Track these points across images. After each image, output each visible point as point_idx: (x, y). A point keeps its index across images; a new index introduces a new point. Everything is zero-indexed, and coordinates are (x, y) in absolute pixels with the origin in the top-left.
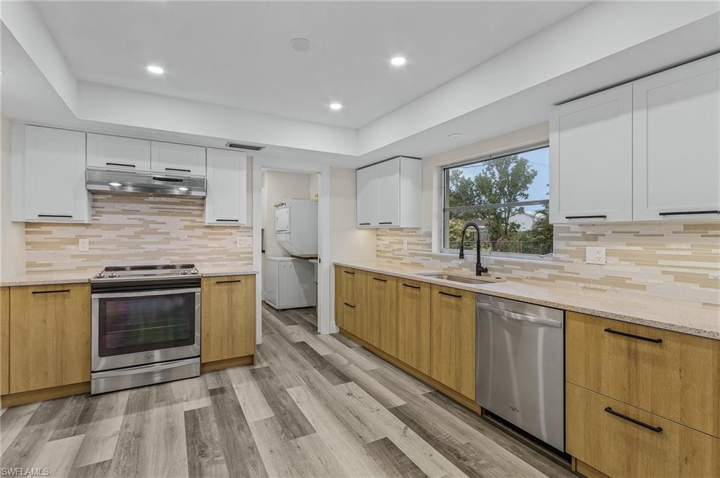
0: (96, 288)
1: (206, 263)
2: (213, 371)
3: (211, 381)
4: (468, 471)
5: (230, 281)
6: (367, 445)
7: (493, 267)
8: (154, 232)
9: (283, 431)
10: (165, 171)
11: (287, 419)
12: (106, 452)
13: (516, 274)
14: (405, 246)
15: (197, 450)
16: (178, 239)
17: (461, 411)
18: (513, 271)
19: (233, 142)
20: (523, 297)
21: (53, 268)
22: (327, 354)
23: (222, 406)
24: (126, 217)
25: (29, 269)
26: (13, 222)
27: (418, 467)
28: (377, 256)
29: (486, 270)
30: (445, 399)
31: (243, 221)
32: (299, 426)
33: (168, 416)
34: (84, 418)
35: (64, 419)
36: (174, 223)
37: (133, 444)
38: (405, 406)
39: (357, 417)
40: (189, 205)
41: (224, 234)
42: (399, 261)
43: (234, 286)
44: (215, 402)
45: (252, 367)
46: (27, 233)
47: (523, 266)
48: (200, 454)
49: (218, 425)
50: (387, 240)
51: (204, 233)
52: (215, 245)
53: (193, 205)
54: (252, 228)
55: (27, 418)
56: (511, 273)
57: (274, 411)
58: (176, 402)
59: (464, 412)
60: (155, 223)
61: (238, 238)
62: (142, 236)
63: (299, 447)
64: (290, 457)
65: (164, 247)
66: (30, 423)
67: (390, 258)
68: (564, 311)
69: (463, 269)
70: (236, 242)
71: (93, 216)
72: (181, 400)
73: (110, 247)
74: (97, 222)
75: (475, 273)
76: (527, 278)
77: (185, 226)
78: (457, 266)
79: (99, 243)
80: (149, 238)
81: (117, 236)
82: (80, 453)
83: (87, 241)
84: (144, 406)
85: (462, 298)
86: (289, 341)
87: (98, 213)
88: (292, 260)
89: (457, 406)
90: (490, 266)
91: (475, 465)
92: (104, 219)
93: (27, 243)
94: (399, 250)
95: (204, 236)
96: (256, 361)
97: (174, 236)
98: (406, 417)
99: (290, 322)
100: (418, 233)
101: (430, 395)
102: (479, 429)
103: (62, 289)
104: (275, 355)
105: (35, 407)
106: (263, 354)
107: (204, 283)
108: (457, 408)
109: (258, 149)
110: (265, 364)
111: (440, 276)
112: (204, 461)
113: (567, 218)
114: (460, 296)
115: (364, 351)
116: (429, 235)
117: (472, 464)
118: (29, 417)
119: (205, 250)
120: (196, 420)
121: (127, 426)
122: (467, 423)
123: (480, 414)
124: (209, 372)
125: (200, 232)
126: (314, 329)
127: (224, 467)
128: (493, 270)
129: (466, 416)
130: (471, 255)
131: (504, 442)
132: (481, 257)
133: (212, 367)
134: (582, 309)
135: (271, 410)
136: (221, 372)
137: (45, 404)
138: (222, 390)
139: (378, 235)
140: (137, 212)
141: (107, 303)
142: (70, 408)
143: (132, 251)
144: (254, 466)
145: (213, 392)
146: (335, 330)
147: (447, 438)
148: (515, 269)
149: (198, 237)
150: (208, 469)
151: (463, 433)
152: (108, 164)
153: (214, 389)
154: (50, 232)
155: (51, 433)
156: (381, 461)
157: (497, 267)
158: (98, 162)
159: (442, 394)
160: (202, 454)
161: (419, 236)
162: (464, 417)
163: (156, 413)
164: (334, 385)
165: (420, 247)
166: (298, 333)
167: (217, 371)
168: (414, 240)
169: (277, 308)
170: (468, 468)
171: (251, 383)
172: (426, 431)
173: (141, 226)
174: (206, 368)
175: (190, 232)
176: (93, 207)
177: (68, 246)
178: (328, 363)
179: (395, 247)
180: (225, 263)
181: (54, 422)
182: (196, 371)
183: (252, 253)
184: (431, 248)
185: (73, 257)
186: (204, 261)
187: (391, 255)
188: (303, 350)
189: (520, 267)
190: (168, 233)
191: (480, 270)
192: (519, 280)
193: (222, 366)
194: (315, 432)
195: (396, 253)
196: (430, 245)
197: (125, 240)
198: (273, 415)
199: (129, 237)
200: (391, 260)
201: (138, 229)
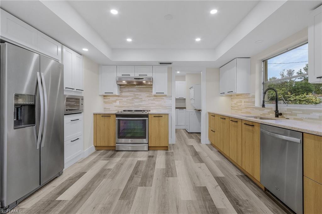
0: (117, 115)
1: (154, 110)
2: (153, 150)
3: (151, 153)
4: (239, 211)
5: (159, 116)
6: (195, 187)
7: (286, 112)
8: (138, 98)
9: (165, 174)
10: (139, 76)
11: (169, 170)
12: (112, 166)
13: (299, 116)
14: (243, 104)
15: (135, 172)
16: (145, 101)
17: (254, 186)
18: (298, 114)
19: (161, 62)
20: (281, 125)
21: (110, 110)
22: (199, 151)
23: (150, 161)
24: (129, 93)
25: (104, 110)
26: (100, 95)
27: (213, 201)
28: (232, 109)
29: (281, 114)
30: (248, 179)
31: (166, 93)
32: (172, 174)
33: (132, 161)
34: (112, 156)
35: (107, 156)
36: (144, 95)
37: (119, 166)
38: (223, 177)
39: (198, 176)
40: (148, 88)
41: (161, 99)
42: (240, 111)
43: (160, 118)
44: (148, 160)
45: (167, 151)
46: (104, 99)
47: (304, 112)
48: (135, 174)
49: (145, 167)
50: (235, 101)
51: (154, 99)
52: (158, 103)
53: (150, 88)
54: (171, 96)
55: (99, 154)
56: (296, 116)
57: (166, 166)
58: (137, 157)
59: (255, 187)
60: (138, 95)
61: (166, 101)
62: (134, 100)
63: (168, 180)
64: (163, 182)
65: (140, 103)
66: (99, 155)
67: (237, 110)
68: (303, 133)
69: (270, 114)
70: (165, 102)
71: (120, 93)
72: (139, 157)
73: (125, 103)
74: (121, 95)
75: (275, 116)
76: (306, 118)
77: (147, 96)
78: (267, 113)
79: (122, 102)
80: (136, 100)
81: (127, 100)
82: (106, 165)
83: (118, 101)
84: (127, 157)
85: (255, 127)
86: (186, 145)
87: (122, 92)
88: (195, 112)
89: (252, 184)
90: (284, 112)
91: (244, 210)
92: (123, 94)
93: (104, 102)
94: (240, 105)
95: (154, 100)
96: (169, 149)
97: (144, 100)
98: (221, 181)
99: (191, 137)
100: (249, 96)
101: (240, 176)
102: (259, 196)
103: (108, 116)
104: (178, 148)
105: (102, 151)
106: (173, 147)
107: (150, 116)
108: (252, 185)
109: (170, 63)
110: (172, 151)
111: (256, 117)
112: (135, 176)
113: (317, 78)
114: (254, 126)
115: (218, 152)
116: (254, 97)
117: (243, 209)
118: (100, 153)
119: (154, 105)
120: (140, 163)
121: (120, 161)
122: (253, 192)
123: (264, 190)
124: (152, 150)
125: (152, 98)
126: (199, 141)
127: (140, 179)
128: (286, 114)
129: (255, 189)
130: (272, 106)
131: (270, 205)
132: (278, 107)
133: (153, 149)
134: (311, 131)
135: (165, 166)
136: (156, 151)
137: (104, 151)
138: (153, 157)
139: (231, 99)
140: (132, 91)
141: (121, 121)
142: (110, 153)
143: (131, 105)
144: (149, 181)
145: (149, 157)
146: (209, 143)
147: (236, 195)
148: (299, 113)
149: (152, 100)
150: (135, 178)
151: (247, 195)
152: (122, 75)
153: (150, 156)
154: (109, 99)
155: (102, 158)
156: (197, 194)
157: (288, 112)
158: (120, 75)
159: (247, 178)
160: (136, 174)
161: (249, 98)
162: (253, 189)
163: (130, 159)
164: (195, 163)
165: (249, 104)
166: (192, 142)
167: (154, 150)
168: (247, 100)
169: (189, 132)
170: (239, 210)
171: (164, 156)
172: (227, 189)
173: (133, 96)
174: (151, 148)
175: (149, 98)
176: (120, 90)
177: (114, 103)
178: (198, 155)
179: (239, 104)
180: (161, 110)
181: (104, 156)
182: (146, 149)
183: (171, 106)
184: (255, 104)
185: (115, 106)
186: (154, 109)
187: (237, 108)
188: (191, 148)
189: (301, 112)
190: (142, 99)
191: (278, 114)
192: (301, 120)
193: (157, 149)
194: (177, 177)
195: (239, 107)
196: (254, 102)
197: (129, 101)
198: (165, 167)
199: (130, 100)
200: (237, 111)
201: (133, 97)
